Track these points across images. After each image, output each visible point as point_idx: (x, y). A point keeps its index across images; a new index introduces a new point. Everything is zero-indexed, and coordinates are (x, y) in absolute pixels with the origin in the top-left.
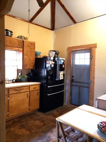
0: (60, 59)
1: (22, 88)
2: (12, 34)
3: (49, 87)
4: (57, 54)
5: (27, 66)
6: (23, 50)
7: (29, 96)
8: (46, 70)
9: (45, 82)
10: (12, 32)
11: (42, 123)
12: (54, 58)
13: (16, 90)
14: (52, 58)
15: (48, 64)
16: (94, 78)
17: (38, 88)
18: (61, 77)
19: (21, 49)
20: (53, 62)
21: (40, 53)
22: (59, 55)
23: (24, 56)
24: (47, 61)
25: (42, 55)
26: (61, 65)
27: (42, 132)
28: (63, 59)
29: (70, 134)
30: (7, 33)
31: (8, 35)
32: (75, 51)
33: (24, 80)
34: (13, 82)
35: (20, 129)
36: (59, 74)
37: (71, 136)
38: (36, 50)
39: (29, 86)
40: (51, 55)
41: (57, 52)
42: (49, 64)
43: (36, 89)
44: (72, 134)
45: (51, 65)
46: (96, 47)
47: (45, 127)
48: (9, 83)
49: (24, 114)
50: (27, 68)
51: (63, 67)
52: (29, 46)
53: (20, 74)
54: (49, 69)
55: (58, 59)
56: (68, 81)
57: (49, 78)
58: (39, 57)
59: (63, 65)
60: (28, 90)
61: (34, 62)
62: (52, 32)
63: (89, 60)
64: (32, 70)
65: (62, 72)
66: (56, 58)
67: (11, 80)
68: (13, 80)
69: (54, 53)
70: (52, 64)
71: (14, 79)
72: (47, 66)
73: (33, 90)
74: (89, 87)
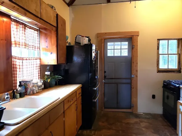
16: (137, 71)
21: (68, 38)
46: (138, 36)
74: (130, 83)
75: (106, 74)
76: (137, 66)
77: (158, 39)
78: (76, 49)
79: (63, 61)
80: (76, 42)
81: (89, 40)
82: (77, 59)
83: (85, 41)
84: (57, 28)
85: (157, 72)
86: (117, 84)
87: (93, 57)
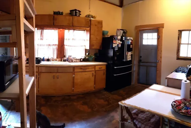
0: (128, 38)
1: (87, 67)
2: (81, 13)
3: (115, 67)
4: (125, 33)
5: (93, 46)
6: (90, 29)
7: (95, 75)
8: (112, 50)
9: (112, 62)
10: (80, 11)
11: (106, 103)
12: (122, 37)
13: (81, 69)
14: (119, 37)
15: (115, 44)
16: (161, 57)
17: (104, 68)
18: (129, 58)
19: (89, 29)
20: (120, 41)
21: (108, 32)
22: (127, 34)
23: (91, 36)
24: (114, 41)
25: (109, 35)
26: (129, 46)
27: (105, 111)
28: (131, 38)
29: (140, 115)
30: (76, 12)
31: (76, 15)
32: (143, 30)
33: (91, 59)
34: (81, 61)
35: (82, 105)
36: (127, 55)
37: (141, 117)
38: (103, 30)
39: (95, 66)
40: (118, 34)
41: (125, 31)
42: (117, 44)
43: (102, 69)
44: (142, 116)
45: (118, 45)
46: (163, 27)
47: (109, 106)
48: (76, 62)
49: (90, 91)
50: (94, 48)
51: (131, 47)
52: (96, 25)
53: (87, 54)
54: (116, 49)
55: (126, 39)
56: (135, 62)
57: (116, 58)
58: (106, 36)
59: (131, 45)
60: (94, 70)
61: (101, 42)
62: (120, 9)
63: (156, 40)
64: (99, 50)
65: (130, 52)
66: (124, 38)
67: (79, 59)
68: (80, 59)
69: (122, 32)
70: (120, 44)
71: (82, 59)
72: (114, 46)
73: (98, 69)
74: (156, 67)
75: (142, 59)
76: (161, 53)
77: (179, 30)
85: (177, 59)
86: (147, 66)
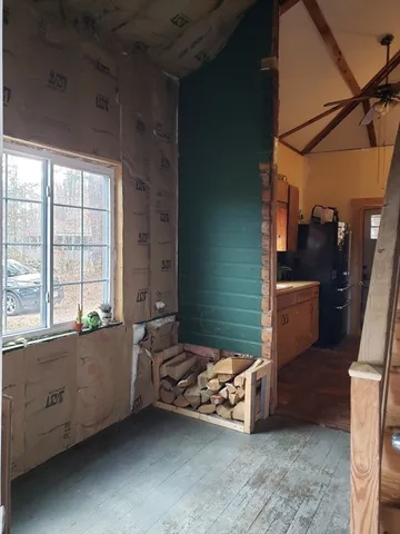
6: (288, 207)
78: (312, 229)
79: (294, 248)
80: (313, 217)
81: (336, 214)
82: (314, 243)
83: (328, 216)
84: (288, 205)
87: (339, 241)
